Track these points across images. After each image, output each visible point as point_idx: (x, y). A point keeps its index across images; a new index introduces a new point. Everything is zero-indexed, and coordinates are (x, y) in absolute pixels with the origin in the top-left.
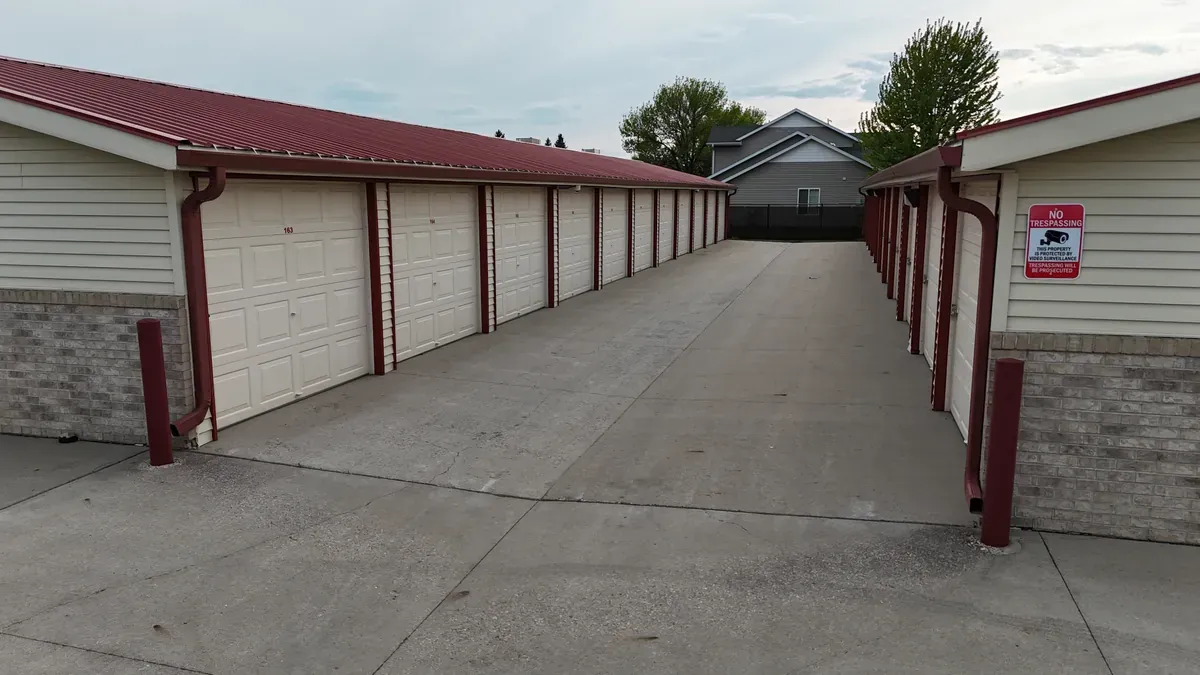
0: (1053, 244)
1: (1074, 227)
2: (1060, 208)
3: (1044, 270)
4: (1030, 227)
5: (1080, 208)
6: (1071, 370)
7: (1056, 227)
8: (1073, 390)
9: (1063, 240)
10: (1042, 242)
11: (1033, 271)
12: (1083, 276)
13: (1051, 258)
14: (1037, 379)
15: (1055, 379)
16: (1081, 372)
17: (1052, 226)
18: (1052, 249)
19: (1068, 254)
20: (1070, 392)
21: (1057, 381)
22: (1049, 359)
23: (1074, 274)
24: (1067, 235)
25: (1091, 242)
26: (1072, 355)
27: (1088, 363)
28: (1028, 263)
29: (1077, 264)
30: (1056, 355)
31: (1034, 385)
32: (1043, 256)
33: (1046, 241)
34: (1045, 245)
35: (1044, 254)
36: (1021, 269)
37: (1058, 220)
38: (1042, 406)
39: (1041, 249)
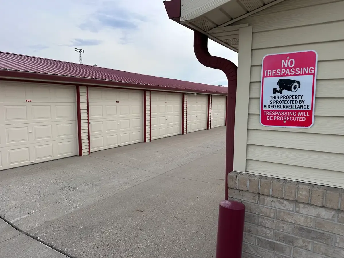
0: (285, 92)
1: (305, 74)
2: (292, 56)
3: (278, 118)
4: (264, 77)
5: (313, 55)
6: (301, 221)
7: (288, 75)
8: (303, 241)
9: (295, 88)
10: (275, 91)
11: (268, 118)
12: (317, 126)
13: (284, 107)
14: (268, 224)
15: (285, 227)
16: (312, 224)
17: (284, 75)
18: (284, 97)
19: (300, 102)
20: (300, 242)
21: (287, 229)
22: (278, 205)
23: (308, 122)
24: (299, 83)
25: (324, 90)
26: (301, 205)
27: (319, 216)
28: (263, 111)
29: (311, 112)
30: (286, 202)
31: (265, 227)
32: (277, 105)
33: (278, 89)
34: (278, 94)
35: (277, 102)
36: (257, 117)
37: (290, 68)
38: (274, 249)
39: (274, 97)
